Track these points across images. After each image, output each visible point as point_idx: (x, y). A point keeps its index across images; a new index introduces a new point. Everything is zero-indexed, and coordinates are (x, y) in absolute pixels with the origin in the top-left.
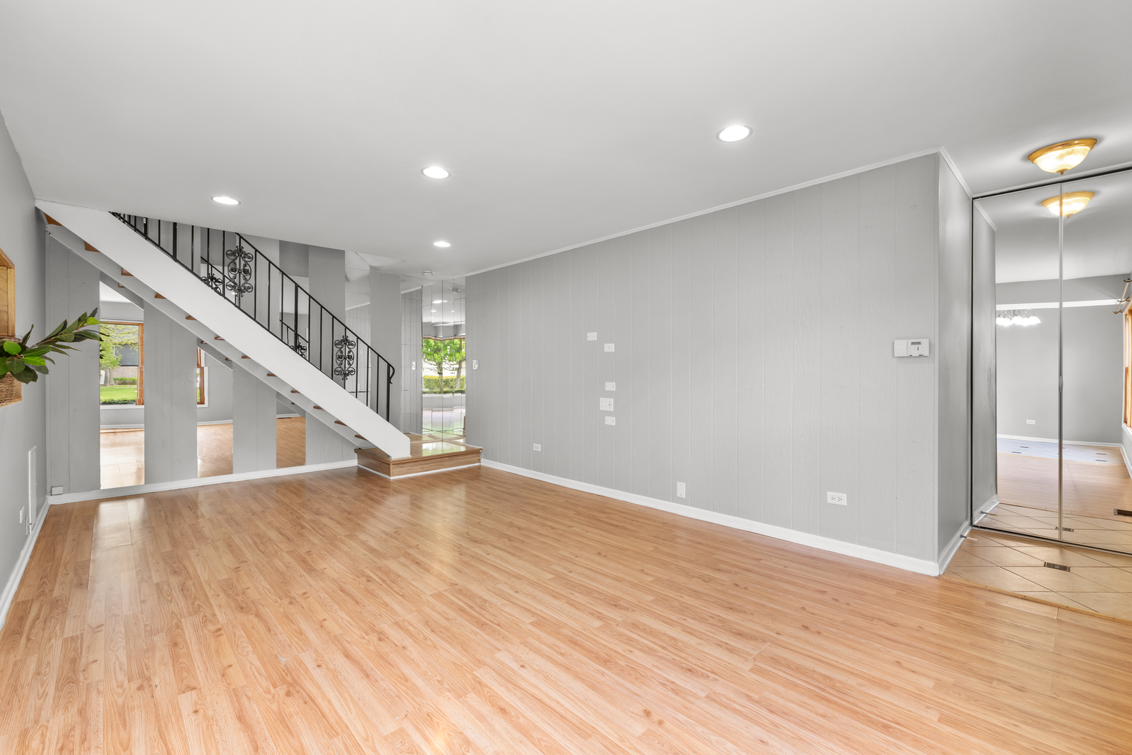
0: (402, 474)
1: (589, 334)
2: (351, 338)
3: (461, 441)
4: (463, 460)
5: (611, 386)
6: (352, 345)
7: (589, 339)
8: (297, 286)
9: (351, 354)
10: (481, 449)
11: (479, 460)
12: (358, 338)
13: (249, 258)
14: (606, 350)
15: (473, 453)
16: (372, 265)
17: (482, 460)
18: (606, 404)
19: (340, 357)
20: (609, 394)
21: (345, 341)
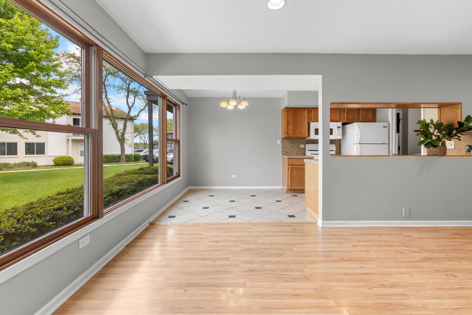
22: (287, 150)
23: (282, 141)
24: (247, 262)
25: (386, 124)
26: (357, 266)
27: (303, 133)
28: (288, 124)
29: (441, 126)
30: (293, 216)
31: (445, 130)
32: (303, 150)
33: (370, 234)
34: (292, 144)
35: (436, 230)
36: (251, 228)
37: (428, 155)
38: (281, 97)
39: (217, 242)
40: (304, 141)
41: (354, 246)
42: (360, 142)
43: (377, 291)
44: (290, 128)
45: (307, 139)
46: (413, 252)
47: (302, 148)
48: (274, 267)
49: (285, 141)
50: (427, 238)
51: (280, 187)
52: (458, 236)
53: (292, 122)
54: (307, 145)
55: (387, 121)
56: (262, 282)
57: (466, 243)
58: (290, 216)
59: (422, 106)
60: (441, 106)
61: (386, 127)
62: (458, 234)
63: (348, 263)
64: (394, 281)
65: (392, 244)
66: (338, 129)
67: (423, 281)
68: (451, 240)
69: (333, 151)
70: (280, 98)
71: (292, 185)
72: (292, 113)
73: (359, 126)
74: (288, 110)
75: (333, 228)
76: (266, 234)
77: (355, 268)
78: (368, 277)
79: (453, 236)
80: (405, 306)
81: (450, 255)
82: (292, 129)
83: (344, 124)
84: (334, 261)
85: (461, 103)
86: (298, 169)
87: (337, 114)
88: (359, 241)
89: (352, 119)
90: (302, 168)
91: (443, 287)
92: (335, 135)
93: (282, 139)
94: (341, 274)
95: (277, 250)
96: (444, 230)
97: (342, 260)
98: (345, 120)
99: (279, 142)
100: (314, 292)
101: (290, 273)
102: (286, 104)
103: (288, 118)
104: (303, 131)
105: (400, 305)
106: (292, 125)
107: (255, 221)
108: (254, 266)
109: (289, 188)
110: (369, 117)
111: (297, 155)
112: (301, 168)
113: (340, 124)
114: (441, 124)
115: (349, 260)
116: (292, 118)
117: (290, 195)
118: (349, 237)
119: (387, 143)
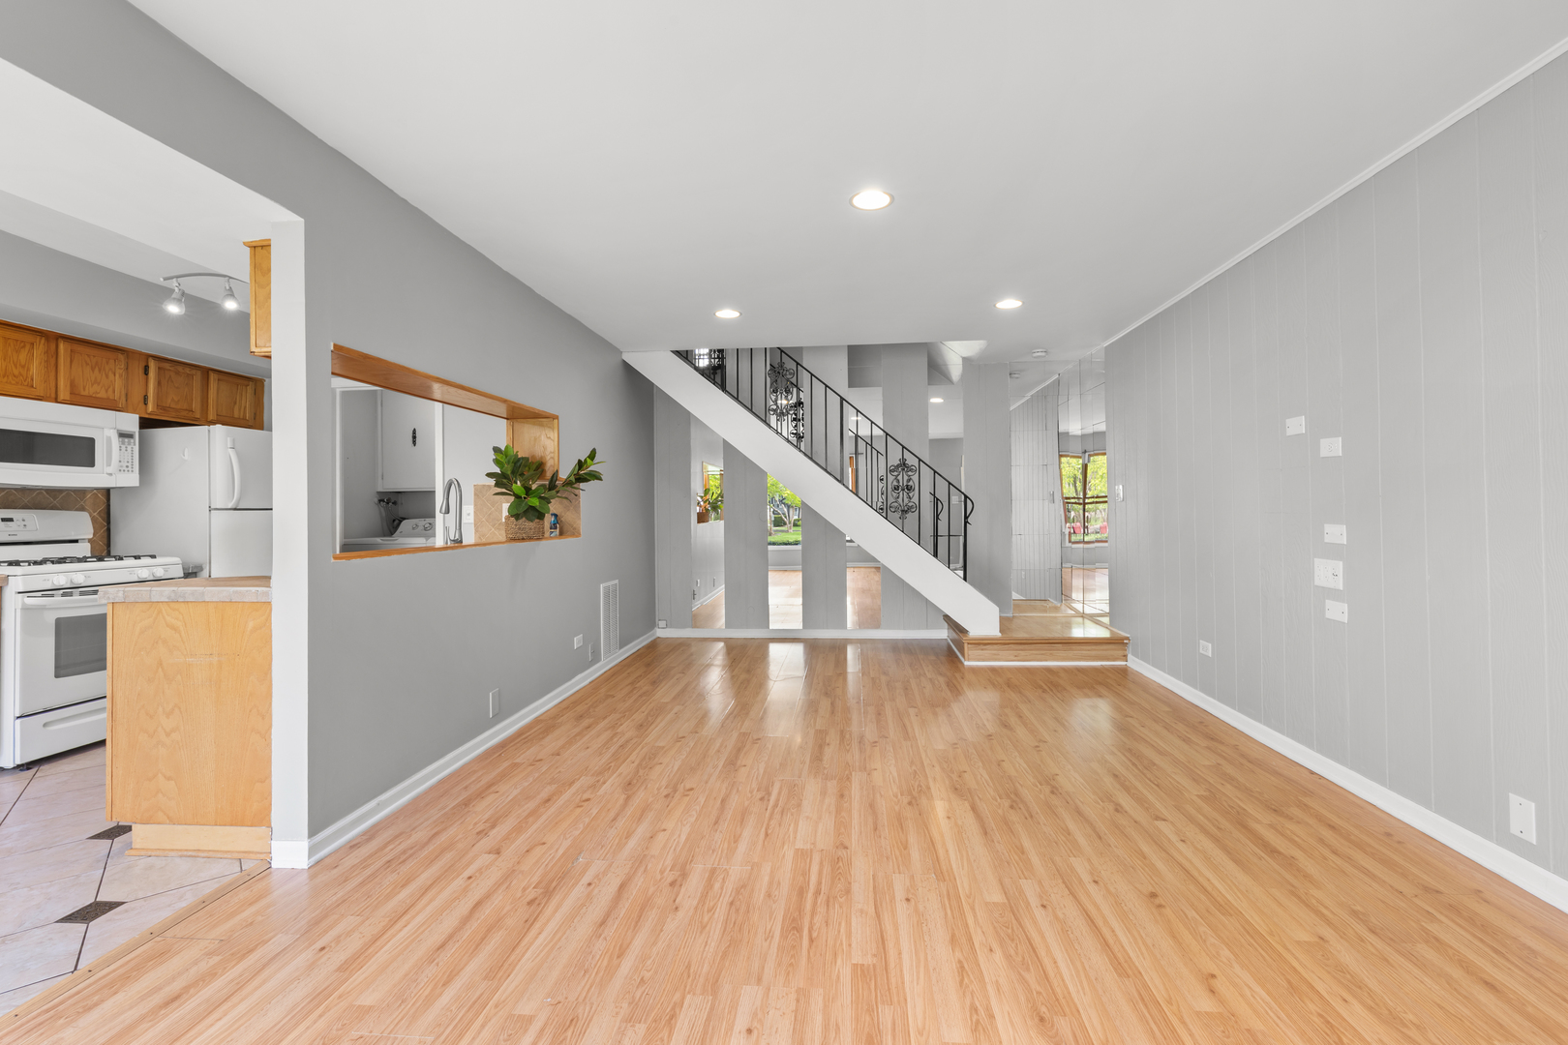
0: (983, 660)
1: (1289, 422)
2: (911, 461)
3: (1106, 620)
4: (1093, 653)
5: (1336, 533)
6: (911, 470)
7: (1290, 432)
8: (842, 399)
9: (911, 483)
10: (1127, 638)
11: (1125, 656)
12: (920, 460)
13: (790, 374)
14: (1324, 452)
15: (1117, 643)
16: (964, 356)
17: (1130, 657)
18: (1328, 573)
19: (896, 488)
20: (1332, 552)
21: (903, 465)
30: (99, 907)
41: (497, 852)
52: (589, 721)
58: (83, 916)
60: (513, 415)
65: (542, 796)
66: (123, 443)
69: (76, 541)
73: (234, 441)
83: (146, 423)
85: (556, 417)
87: (111, 375)
88: (483, 833)
89: (179, 407)
92: (109, 470)
98: (150, 407)
100: (640, 1028)
110: (240, 410)
113: (130, 422)
115: (547, 890)
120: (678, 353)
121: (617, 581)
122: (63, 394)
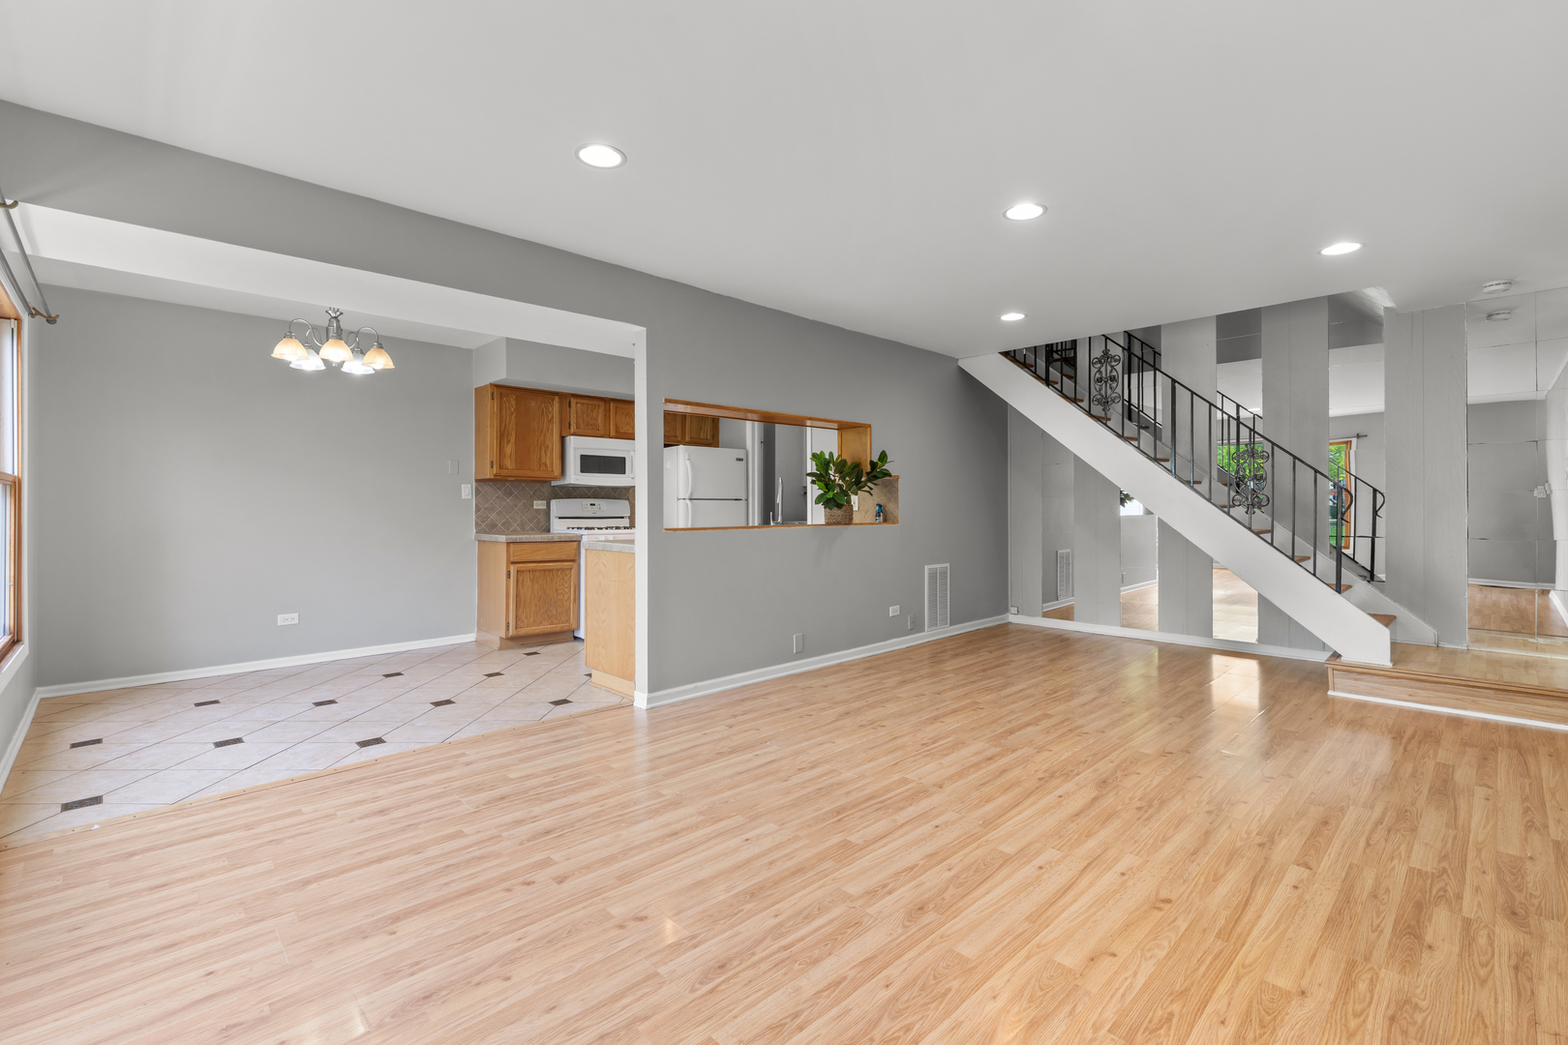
22: (493, 516)
23: (477, 489)
24: (518, 823)
25: (740, 454)
26: (750, 755)
27: (546, 466)
28: (502, 436)
29: (844, 467)
30: (565, 701)
31: (849, 475)
32: (542, 517)
33: (747, 699)
34: (508, 497)
35: (841, 668)
36: (464, 755)
37: (827, 524)
38: (472, 347)
39: (382, 812)
40: (545, 490)
41: (731, 727)
42: (692, 494)
43: (797, 779)
44: (509, 449)
45: (553, 483)
46: (824, 709)
47: (537, 511)
48: (594, 808)
49: (487, 489)
50: (834, 684)
51: (471, 637)
52: (872, 671)
53: (514, 432)
54: (553, 503)
55: (744, 447)
56: (586, 842)
57: (884, 678)
58: (557, 703)
59: (809, 423)
60: (843, 427)
61: (742, 460)
62: (871, 668)
63: (734, 755)
64: (814, 759)
65: (788, 707)
67: (850, 746)
68: (866, 679)
69: (621, 519)
70: (470, 351)
71: (519, 623)
72: (514, 403)
73: (689, 455)
74: (501, 391)
75: (673, 705)
76: (519, 756)
77: (750, 760)
78: (774, 766)
79: (866, 673)
80: (839, 784)
81: (871, 700)
82: (514, 453)
84: (707, 761)
85: (870, 426)
86: (537, 573)
88: (735, 716)
90: (549, 570)
91: (874, 745)
92: (632, 475)
93: (476, 481)
94: (731, 777)
95: (574, 779)
96: (852, 665)
97: (721, 754)
99: (467, 491)
100: (702, 818)
101: (637, 808)
102: (499, 372)
103: (501, 417)
104: (548, 462)
105: (832, 785)
106: (513, 440)
107: (462, 736)
108: (545, 823)
109: (511, 633)
110: (704, 434)
111: (523, 530)
112: (545, 571)
114: (844, 462)
115: (733, 751)
116: (513, 418)
117: (517, 654)
118: (713, 713)
119: (744, 498)
120: (1006, 354)
121: (948, 565)
122: (612, 433)
